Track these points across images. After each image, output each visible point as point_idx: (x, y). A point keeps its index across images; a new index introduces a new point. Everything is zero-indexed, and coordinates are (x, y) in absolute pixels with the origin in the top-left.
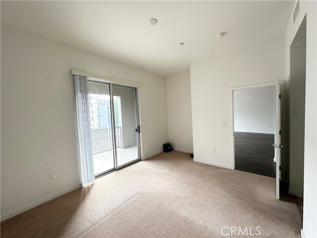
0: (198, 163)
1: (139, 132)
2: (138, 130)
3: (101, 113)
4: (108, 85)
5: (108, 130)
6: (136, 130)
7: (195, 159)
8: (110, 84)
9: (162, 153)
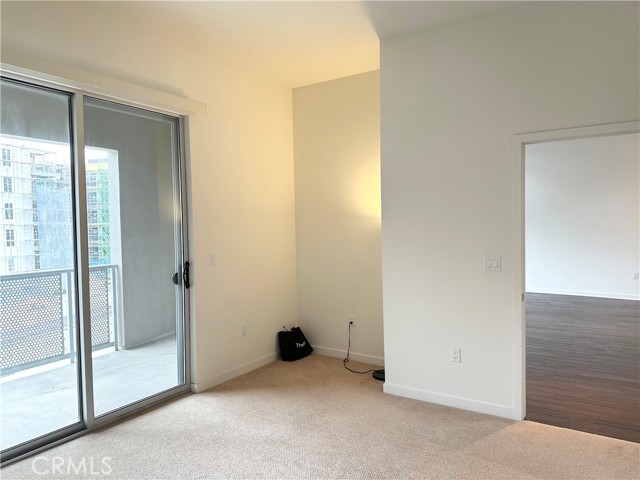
0: (400, 398)
1: (187, 285)
2: (184, 278)
3: (43, 216)
4: (65, 99)
5: (64, 276)
6: (176, 280)
7: (389, 385)
8: (71, 95)
9: (271, 365)
